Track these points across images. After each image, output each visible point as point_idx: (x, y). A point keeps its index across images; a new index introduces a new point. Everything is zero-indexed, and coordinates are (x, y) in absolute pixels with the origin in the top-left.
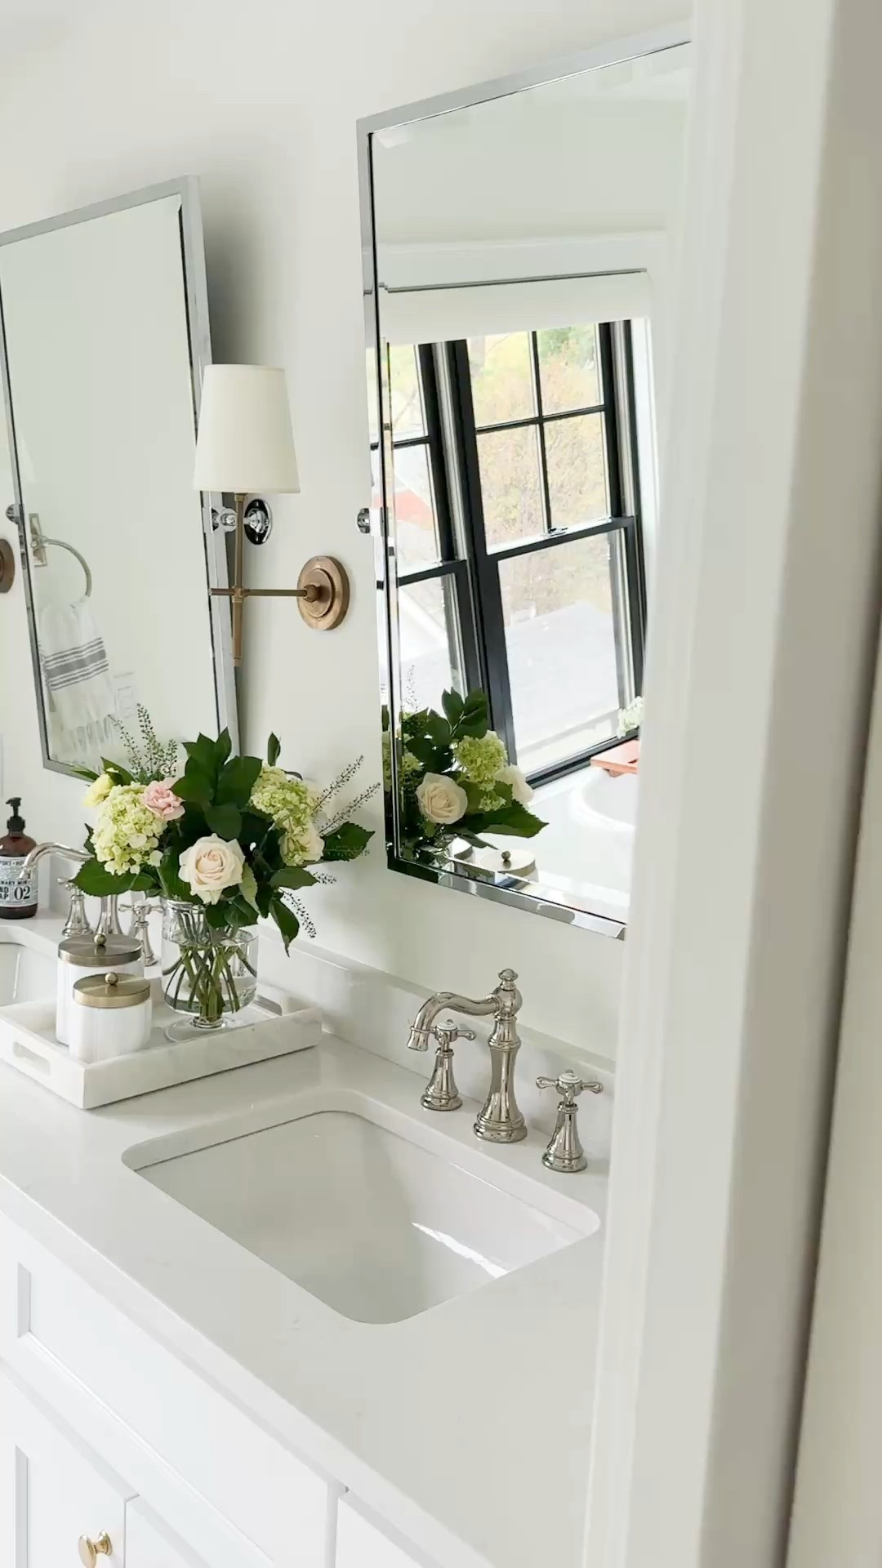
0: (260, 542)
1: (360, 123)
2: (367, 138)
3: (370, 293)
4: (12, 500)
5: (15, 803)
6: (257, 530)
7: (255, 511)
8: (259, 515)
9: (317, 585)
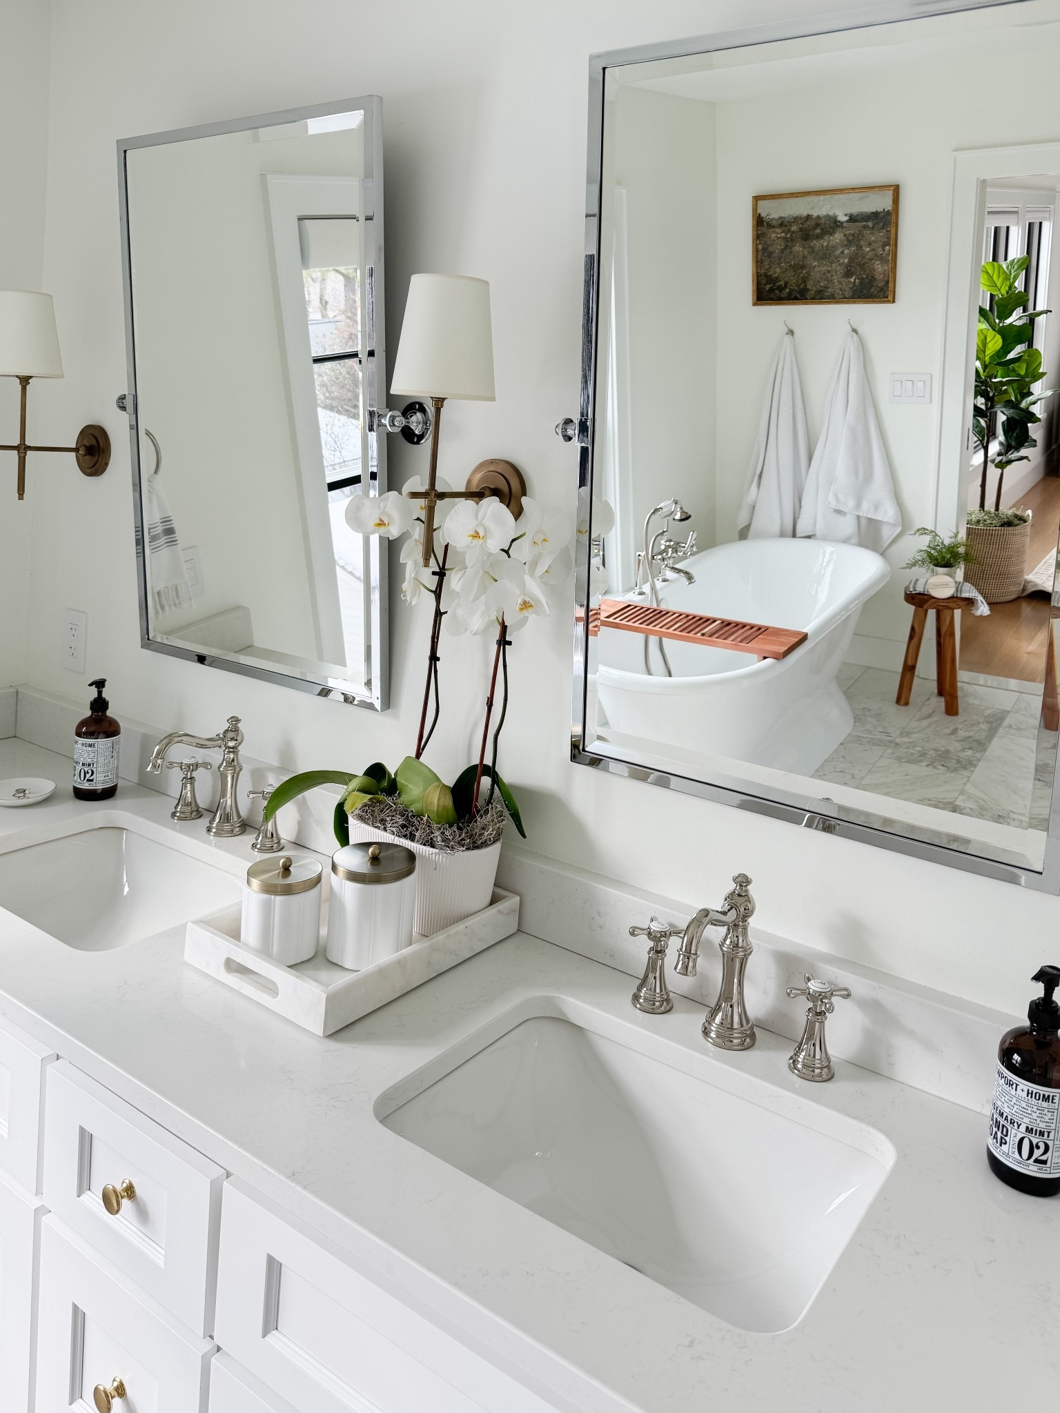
0: (418, 443)
1: (592, 58)
2: (602, 71)
3: (594, 215)
4: (122, 387)
5: (100, 684)
6: (417, 432)
7: (415, 413)
8: (419, 415)
9: (492, 487)
